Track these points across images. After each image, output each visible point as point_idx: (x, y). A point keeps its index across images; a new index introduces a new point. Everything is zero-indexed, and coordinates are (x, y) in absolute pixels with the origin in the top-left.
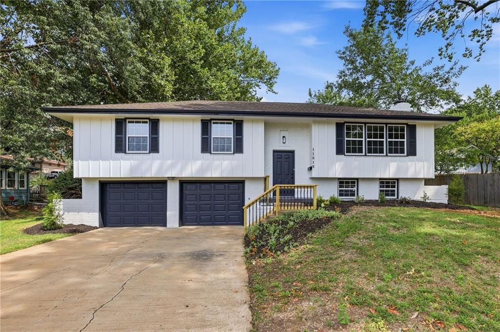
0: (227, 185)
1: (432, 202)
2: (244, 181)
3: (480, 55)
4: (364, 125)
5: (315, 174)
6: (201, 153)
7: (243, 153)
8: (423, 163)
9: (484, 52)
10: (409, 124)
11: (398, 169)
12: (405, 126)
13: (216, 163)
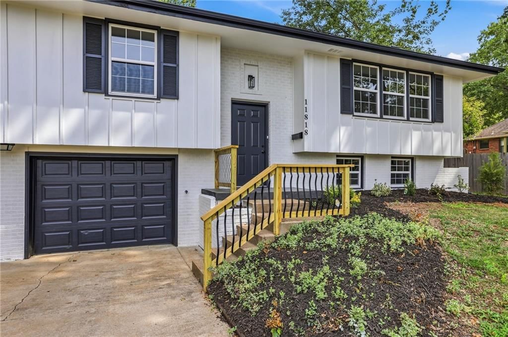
0: (139, 163)
1: (452, 192)
2: (177, 156)
3: (446, 12)
4: (378, 68)
5: (308, 145)
6: (84, 91)
7: (178, 99)
8: (450, 134)
9: (450, 9)
10: (435, 73)
11: (422, 142)
12: (430, 76)
13: (118, 116)
